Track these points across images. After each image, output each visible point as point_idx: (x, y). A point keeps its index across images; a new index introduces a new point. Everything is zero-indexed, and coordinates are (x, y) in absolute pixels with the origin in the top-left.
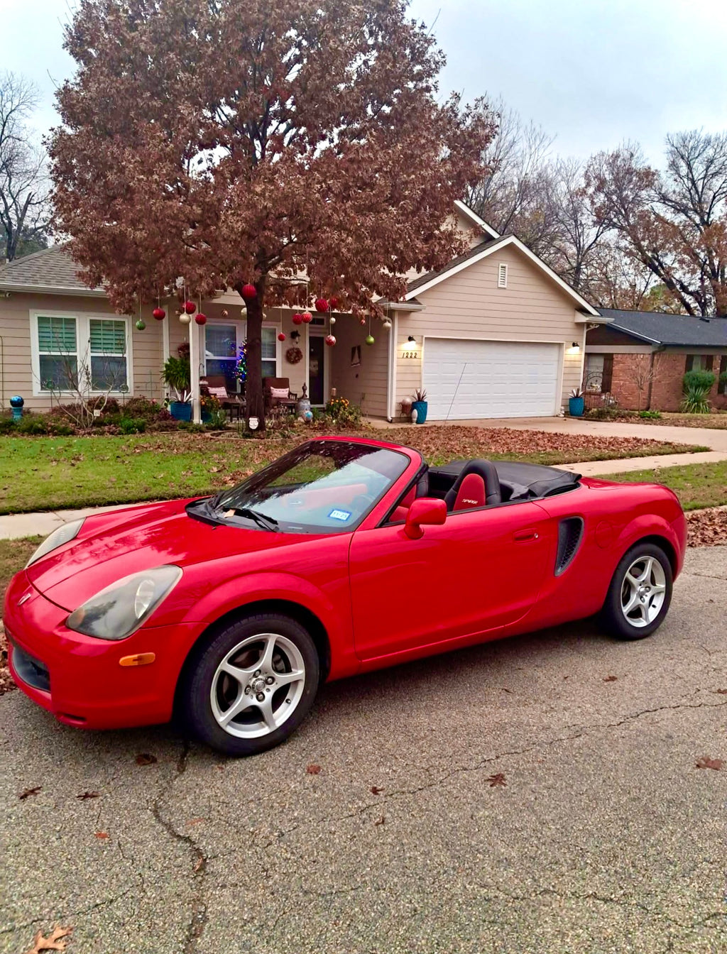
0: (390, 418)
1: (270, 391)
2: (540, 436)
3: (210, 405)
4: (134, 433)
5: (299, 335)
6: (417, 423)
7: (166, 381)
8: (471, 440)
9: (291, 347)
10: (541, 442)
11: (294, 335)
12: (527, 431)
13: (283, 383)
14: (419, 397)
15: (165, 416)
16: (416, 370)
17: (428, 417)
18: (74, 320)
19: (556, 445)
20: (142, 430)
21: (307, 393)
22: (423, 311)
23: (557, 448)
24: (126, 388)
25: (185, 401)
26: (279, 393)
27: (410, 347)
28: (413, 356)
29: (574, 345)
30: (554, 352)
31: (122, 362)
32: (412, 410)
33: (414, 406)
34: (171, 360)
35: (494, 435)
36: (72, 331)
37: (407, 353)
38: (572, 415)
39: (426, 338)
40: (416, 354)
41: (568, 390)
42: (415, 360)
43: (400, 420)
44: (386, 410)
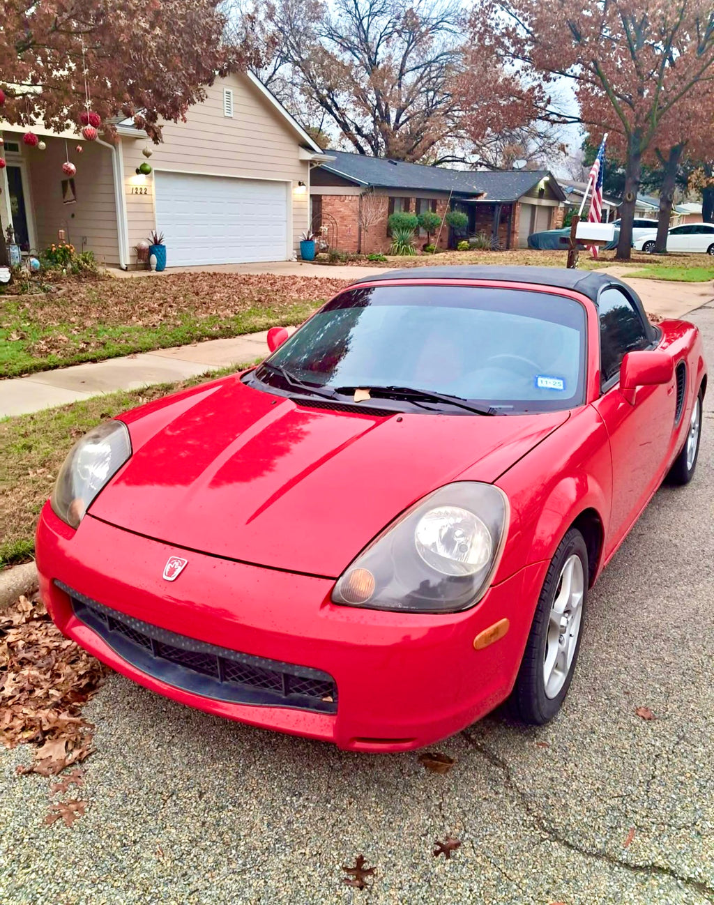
0: (124, 267)
6: (157, 270)
14: (155, 239)
16: (148, 208)
17: (168, 264)
27: (139, 181)
28: (143, 191)
29: (300, 184)
30: (282, 189)
32: (150, 256)
33: (151, 251)
37: (137, 189)
38: (304, 259)
39: (155, 171)
40: (146, 189)
41: (299, 232)
42: (145, 196)
43: (136, 267)
44: (118, 256)
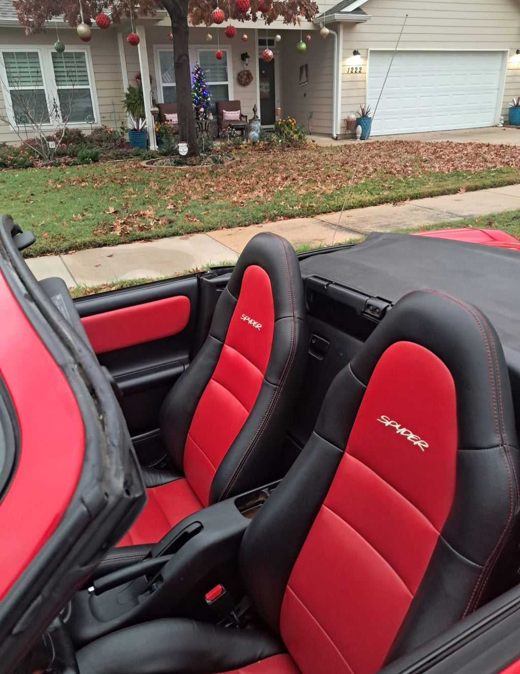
0: (335, 136)
1: (222, 114)
2: (486, 149)
3: (164, 131)
4: (88, 163)
5: (248, 57)
6: (362, 138)
7: (128, 110)
8: (413, 157)
9: (240, 69)
10: (488, 157)
11: (244, 57)
12: (471, 144)
13: (235, 106)
14: (363, 113)
15: (122, 144)
16: (361, 85)
17: (372, 133)
18: (37, 53)
19: (506, 160)
20: (95, 160)
21: (259, 114)
22: (368, 22)
23: (507, 164)
24: (93, 119)
25: (140, 128)
26: (231, 115)
27: (355, 61)
28: (358, 71)
29: (518, 52)
30: (499, 59)
31: (86, 93)
32: (356, 127)
33: (358, 122)
34: (130, 89)
35: (437, 150)
36: (37, 65)
37: (352, 68)
38: (511, 124)
39: (371, 51)
40: (361, 68)
41: (509, 99)
42: (360, 75)
43: (344, 137)
44: (332, 127)
